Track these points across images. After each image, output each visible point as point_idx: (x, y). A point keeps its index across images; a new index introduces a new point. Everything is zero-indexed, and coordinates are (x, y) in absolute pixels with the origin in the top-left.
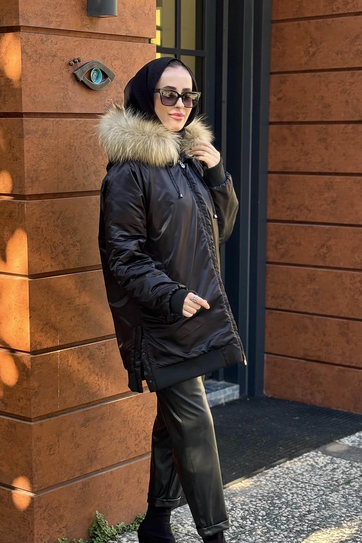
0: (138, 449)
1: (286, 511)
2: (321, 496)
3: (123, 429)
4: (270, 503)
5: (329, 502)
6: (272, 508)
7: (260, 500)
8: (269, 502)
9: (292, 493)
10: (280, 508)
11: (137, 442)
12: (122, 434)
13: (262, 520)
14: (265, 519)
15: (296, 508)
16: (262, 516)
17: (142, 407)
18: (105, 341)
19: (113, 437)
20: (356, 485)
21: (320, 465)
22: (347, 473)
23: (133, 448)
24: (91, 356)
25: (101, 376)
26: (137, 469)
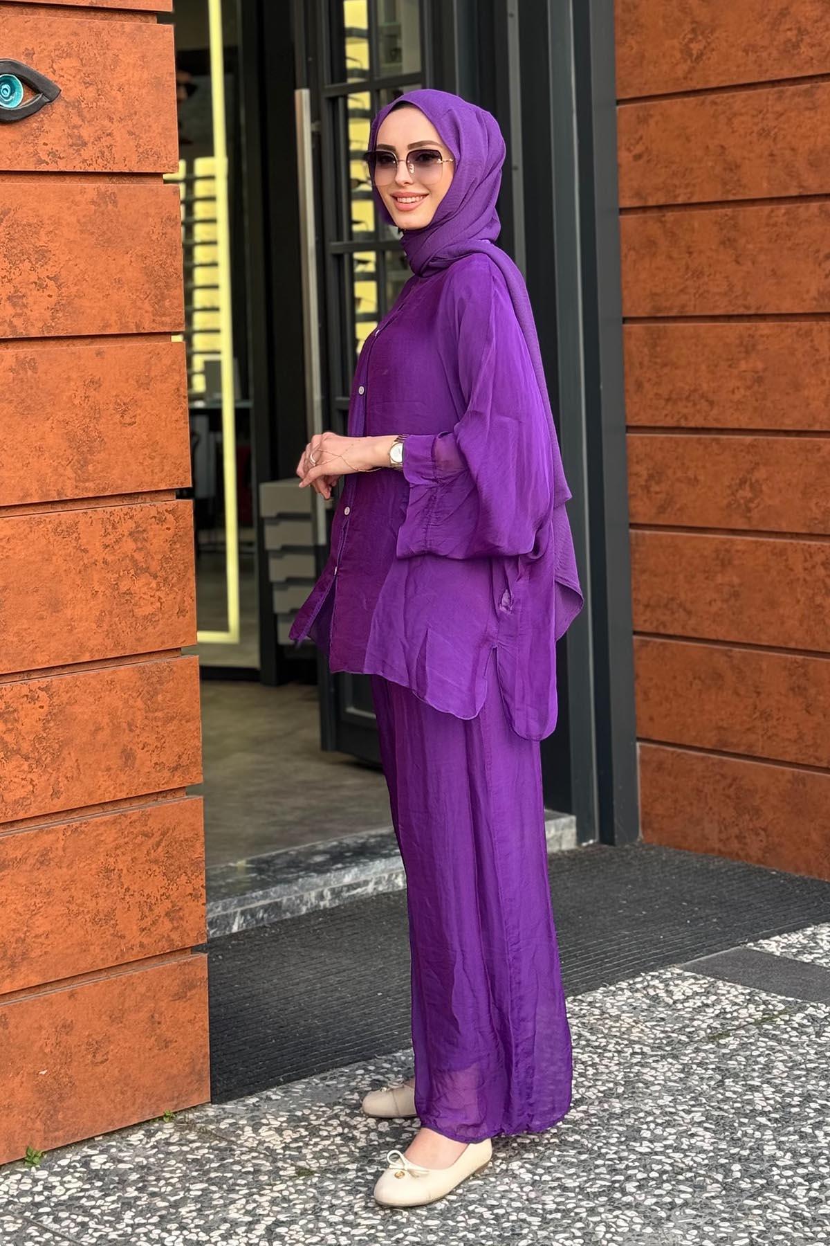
0: (152, 940)
2: (631, 1066)
3: (105, 889)
5: (640, 1081)
11: (148, 921)
12: (101, 901)
17: (156, 839)
18: (49, 679)
19: (74, 907)
20: (733, 1043)
21: (675, 998)
22: (729, 1016)
23: (135, 937)
24: (9, 713)
25: (38, 760)
26: (148, 990)
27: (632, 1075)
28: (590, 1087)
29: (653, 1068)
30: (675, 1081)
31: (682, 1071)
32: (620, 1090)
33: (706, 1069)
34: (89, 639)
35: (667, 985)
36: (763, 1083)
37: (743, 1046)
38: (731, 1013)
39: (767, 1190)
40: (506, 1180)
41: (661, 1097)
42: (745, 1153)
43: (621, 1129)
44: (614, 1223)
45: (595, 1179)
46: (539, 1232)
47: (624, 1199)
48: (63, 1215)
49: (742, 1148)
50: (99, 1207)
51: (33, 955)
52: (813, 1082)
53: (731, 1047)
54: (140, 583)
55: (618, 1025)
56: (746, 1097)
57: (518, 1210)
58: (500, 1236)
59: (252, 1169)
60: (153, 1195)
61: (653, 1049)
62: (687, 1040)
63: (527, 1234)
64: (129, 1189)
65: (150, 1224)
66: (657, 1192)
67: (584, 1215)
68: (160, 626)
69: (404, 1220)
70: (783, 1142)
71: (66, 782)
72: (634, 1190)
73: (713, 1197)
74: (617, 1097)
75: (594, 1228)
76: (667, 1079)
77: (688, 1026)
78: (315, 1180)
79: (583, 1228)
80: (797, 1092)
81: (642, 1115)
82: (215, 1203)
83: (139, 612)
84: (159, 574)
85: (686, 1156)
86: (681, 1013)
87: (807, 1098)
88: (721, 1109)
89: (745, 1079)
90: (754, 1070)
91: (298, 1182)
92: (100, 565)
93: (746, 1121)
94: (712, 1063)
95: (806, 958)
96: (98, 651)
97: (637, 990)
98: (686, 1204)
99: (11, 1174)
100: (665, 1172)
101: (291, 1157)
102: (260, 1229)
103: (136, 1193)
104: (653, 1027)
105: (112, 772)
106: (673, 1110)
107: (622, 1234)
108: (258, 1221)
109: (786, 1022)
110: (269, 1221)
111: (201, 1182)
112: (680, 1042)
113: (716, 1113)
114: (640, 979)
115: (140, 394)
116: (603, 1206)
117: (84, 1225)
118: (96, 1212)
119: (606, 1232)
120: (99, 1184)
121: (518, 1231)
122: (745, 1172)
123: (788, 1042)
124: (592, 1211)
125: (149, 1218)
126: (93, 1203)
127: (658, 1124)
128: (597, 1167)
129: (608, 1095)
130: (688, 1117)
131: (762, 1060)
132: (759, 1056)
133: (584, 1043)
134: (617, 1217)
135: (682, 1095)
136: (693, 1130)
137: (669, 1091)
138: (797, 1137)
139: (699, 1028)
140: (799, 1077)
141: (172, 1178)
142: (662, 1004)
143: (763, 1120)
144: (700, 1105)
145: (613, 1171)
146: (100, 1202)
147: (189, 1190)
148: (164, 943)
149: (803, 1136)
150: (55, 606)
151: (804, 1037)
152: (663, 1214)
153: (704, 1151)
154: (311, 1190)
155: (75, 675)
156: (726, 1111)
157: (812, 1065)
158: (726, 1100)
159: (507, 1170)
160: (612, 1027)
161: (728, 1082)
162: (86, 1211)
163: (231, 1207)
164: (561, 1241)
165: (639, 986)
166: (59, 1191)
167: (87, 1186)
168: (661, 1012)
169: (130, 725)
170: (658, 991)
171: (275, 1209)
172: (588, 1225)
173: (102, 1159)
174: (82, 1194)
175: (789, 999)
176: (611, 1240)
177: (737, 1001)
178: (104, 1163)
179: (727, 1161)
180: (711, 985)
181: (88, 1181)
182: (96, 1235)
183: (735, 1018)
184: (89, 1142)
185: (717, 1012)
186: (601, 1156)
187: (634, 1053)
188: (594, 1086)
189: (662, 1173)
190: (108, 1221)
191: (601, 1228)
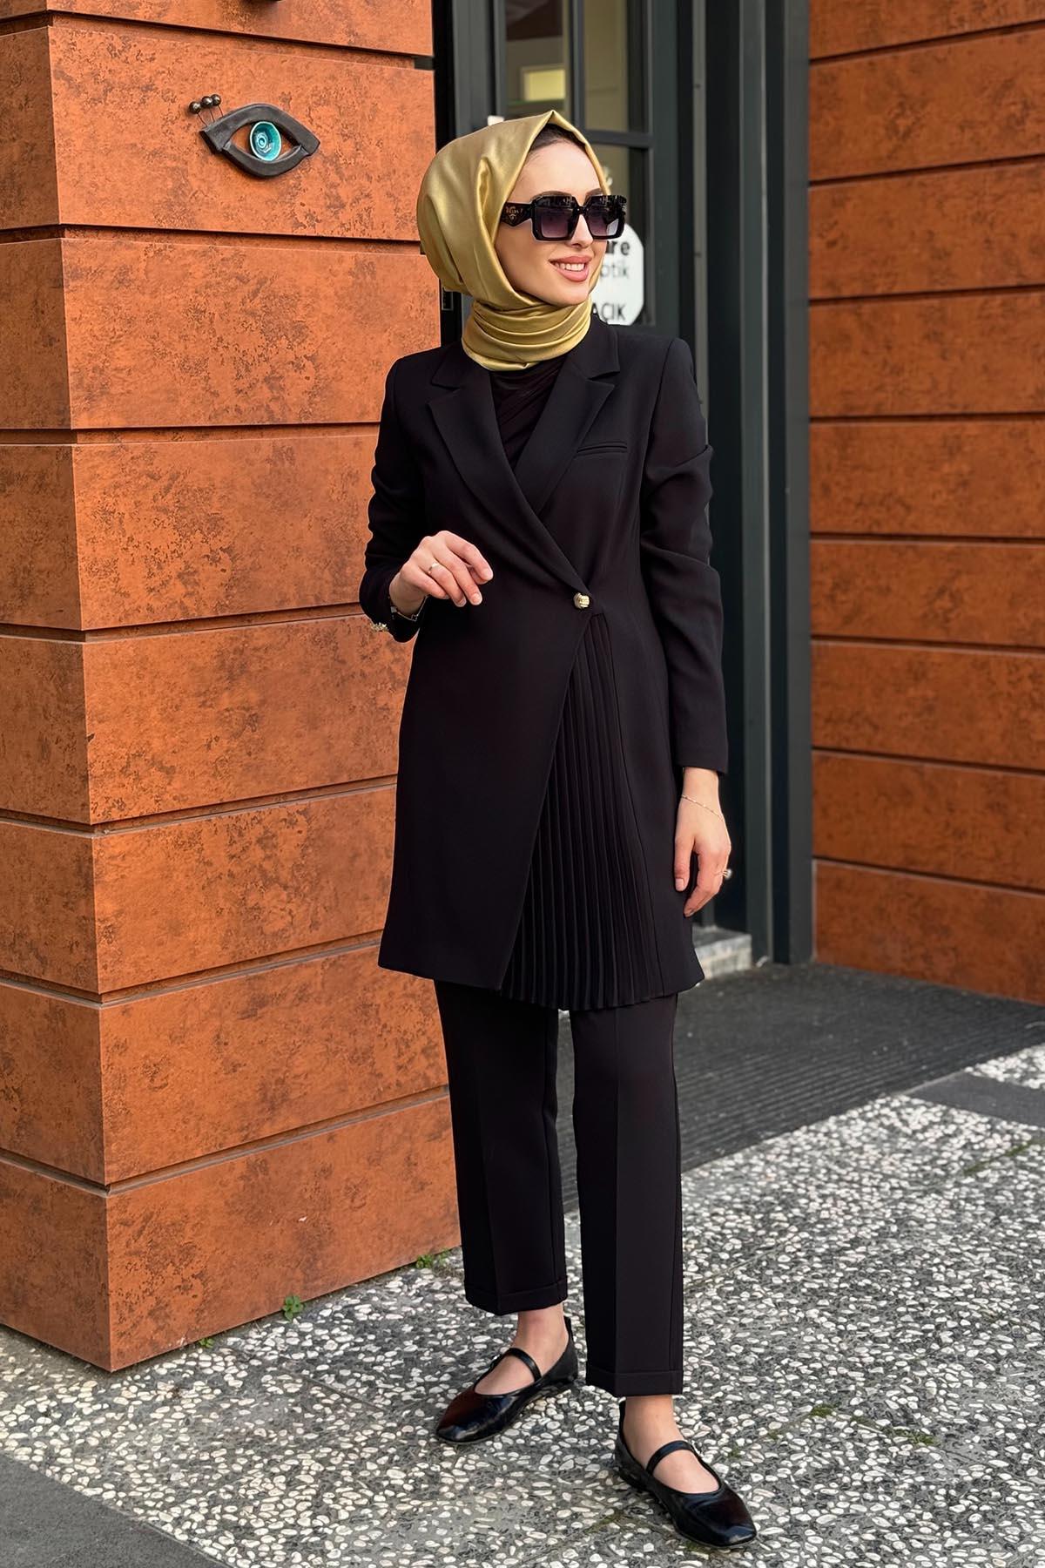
0: (407, 1079)
1: (794, 1240)
2: (896, 1202)
3: (362, 1026)
4: (761, 1220)
5: (910, 1218)
6: (761, 1232)
7: (738, 1211)
8: (758, 1216)
9: (824, 1197)
10: (783, 1232)
11: (404, 1059)
12: (358, 1037)
13: (728, 1262)
14: (736, 1260)
15: (823, 1233)
16: (733, 1251)
18: (307, 802)
19: (332, 1046)
20: (992, 1176)
21: (913, 1127)
22: (976, 1147)
23: (391, 1075)
24: (267, 838)
25: (297, 889)
26: (405, 1130)
27: (900, 1212)
28: (860, 1226)
29: (919, 1205)
30: (948, 1219)
31: (951, 1207)
32: (894, 1229)
33: (976, 1205)
34: (347, 758)
35: (899, 1114)
37: (1003, 1178)
38: (978, 1143)
40: (810, 1330)
41: (940, 1237)
44: (943, 1378)
45: (904, 1328)
46: (867, 1389)
47: (944, 1350)
48: (345, 1373)
50: (381, 1364)
51: (292, 1096)
53: (992, 1181)
57: (836, 1364)
58: (826, 1394)
60: (436, 1349)
61: (911, 1183)
62: (942, 1173)
63: (855, 1392)
64: (407, 1343)
65: (443, 1383)
66: (976, 1342)
67: (908, 1369)
69: (718, 1377)
71: (324, 911)
72: (950, 1341)
73: (1038, 1348)
74: (894, 1237)
75: (924, 1384)
76: (939, 1217)
77: (936, 1158)
79: (912, 1384)
81: (926, 1256)
85: (991, 1302)
86: (926, 1144)
88: (1009, 1250)
89: (1020, 1215)
90: (1025, 1206)
92: (357, 675)
93: (1039, 1262)
94: (979, 1198)
95: (1033, 1084)
96: (356, 771)
97: (869, 1120)
98: (1010, 1356)
99: (271, 1328)
100: (977, 1320)
103: (415, 1348)
104: (902, 1160)
105: (370, 901)
106: (958, 1251)
107: (956, 1391)
109: (1040, 1154)
111: (482, 1334)
112: (936, 1175)
113: (1005, 1254)
114: (868, 1108)
116: (923, 1358)
117: (370, 1384)
118: (380, 1369)
119: (939, 1388)
120: (372, 1337)
121: (843, 1388)
124: (914, 1364)
125: (440, 1376)
126: (373, 1359)
127: (947, 1267)
128: (900, 1315)
129: (882, 1235)
130: (977, 1258)
131: (1030, 1194)
132: (1025, 1190)
133: (835, 1177)
134: (943, 1371)
135: (960, 1234)
136: (988, 1273)
137: (945, 1229)
139: (950, 1161)
141: (449, 1330)
142: (902, 1135)
144: (986, 1245)
145: (918, 1319)
146: (380, 1358)
147: (473, 1344)
148: (420, 1081)
150: (313, 722)
152: (991, 1368)
153: (1005, 1296)
155: (333, 797)
156: (1013, 1251)
158: (1008, 1239)
159: (806, 1319)
160: (858, 1159)
161: (1004, 1218)
162: (368, 1369)
164: (894, 1398)
165: (870, 1115)
166: (331, 1345)
167: (360, 1340)
168: (904, 1143)
172: (916, 1381)
173: (365, 1308)
174: (357, 1349)
175: (1034, 1128)
176: (946, 1398)
177: (979, 1130)
178: (370, 1314)
179: (1037, 1307)
180: (945, 1113)
181: (359, 1334)
182: (389, 1395)
183: (984, 1150)
184: (348, 1290)
185: (963, 1143)
186: (899, 1302)
187: (893, 1189)
188: (865, 1224)
189: (973, 1321)
190: (396, 1380)
191: (931, 1384)
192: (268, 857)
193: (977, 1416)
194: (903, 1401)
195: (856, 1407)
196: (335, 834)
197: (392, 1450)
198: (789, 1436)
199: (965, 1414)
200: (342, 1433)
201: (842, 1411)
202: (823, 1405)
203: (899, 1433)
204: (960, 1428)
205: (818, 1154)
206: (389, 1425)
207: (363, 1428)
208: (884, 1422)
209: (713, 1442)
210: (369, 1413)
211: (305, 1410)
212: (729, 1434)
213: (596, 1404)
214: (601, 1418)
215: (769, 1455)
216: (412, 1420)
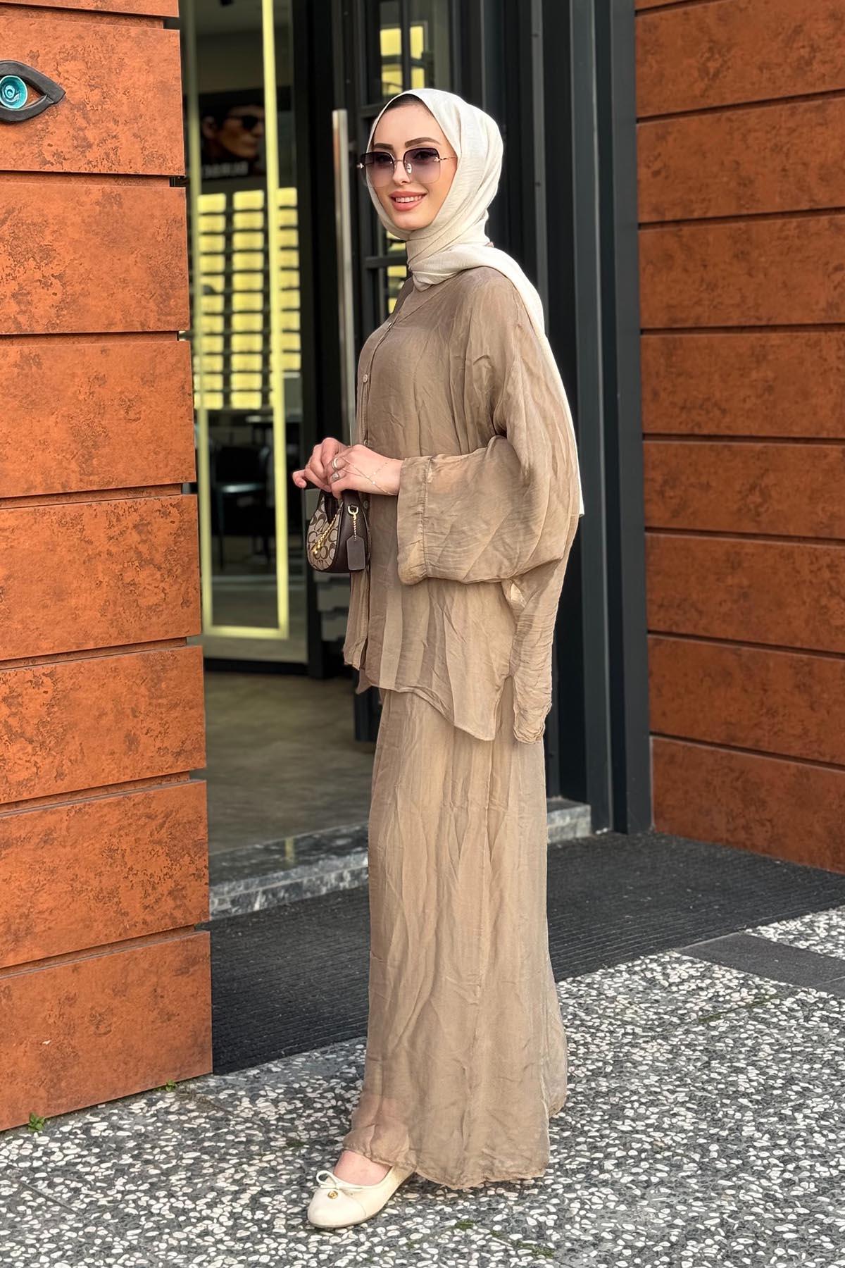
0: (155, 918)
3: (108, 868)
11: (151, 899)
12: (104, 879)
17: (160, 820)
18: (53, 666)
19: (77, 885)
20: (722, 1025)
21: (671, 980)
22: (721, 999)
23: (138, 914)
24: (13, 697)
25: (42, 744)
26: (151, 965)
27: (621, 1055)
28: (579, 1066)
29: (643, 1049)
30: (662, 1062)
31: (671, 1052)
32: (609, 1069)
33: (694, 1051)
34: (93, 627)
35: (664, 968)
36: (748, 1065)
37: (733, 1029)
38: (724, 996)
39: (742, 1171)
41: (648, 1077)
42: (724, 1133)
43: (605, 1107)
44: (590, 1200)
45: (575, 1156)
46: (514, 1208)
47: (602, 1176)
48: (58, 1180)
49: (722, 1128)
50: (93, 1173)
51: (37, 930)
52: (798, 1065)
53: (720, 1029)
54: (143, 574)
55: (613, 1006)
56: (730, 1079)
58: (475, 1210)
59: (244, 1139)
60: (147, 1162)
61: (644, 1030)
62: (678, 1022)
63: (503, 1209)
64: (124, 1156)
65: (140, 1191)
66: (634, 1170)
67: (560, 1191)
68: (164, 616)
70: (762, 1124)
71: (69, 764)
72: (612, 1168)
73: (689, 1177)
74: (605, 1076)
75: (569, 1204)
76: (655, 1060)
77: (680, 1008)
78: (303, 1151)
79: (558, 1204)
80: (781, 1075)
81: (627, 1094)
82: (205, 1171)
83: (143, 602)
84: (163, 566)
85: (666, 1135)
86: (676, 995)
87: (790, 1080)
88: (704, 1090)
89: (731, 1060)
90: (740, 1052)
91: (287, 1153)
92: (104, 556)
93: (727, 1102)
94: (700, 1045)
95: (802, 945)
96: (102, 639)
97: (635, 973)
98: (661, 1182)
99: (13, 1139)
100: (645, 1151)
101: (284, 1129)
102: (245, 1198)
103: (130, 1161)
104: (647, 1009)
105: (116, 756)
106: (658, 1090)
107: (596, 1211)
108: (244, 1191)
109: (776, 1006)
110: (254, 1190)
111: (195, 1151)
112: (671, 1023)
113: (700, 1094)
114: (639, 962)
115: (145, 391)
116: (579, 1183)
117: (76, 1191)
118: (90, 1178)
119: (581, 1209)
120: (97, 1150)
121: (494, 1206)
122: (722, 1153)
123: (776, 1026)
124: (568, 1188)
125: (140, 1185)
126: (88, 1169)
127: (642, 1104)
128: (579, 1144)
129: (596, 1074)
130: (672, 1097)
131: (750, 1042)
132: (747, 1038)
133: (578, 1022)
134: (593, 1194)
135: (667, 1075)
136: (676, 1110)
137: (656, 1071)
138: (776, 1119)
139: (691, 1010)
140: (784, 1060)
141: (167, 1146)
142: (658, 987)
143: (744, 1101)
144: (685, 1085)
145: (593, 1148)
146: (95, 1168)
147: (182, 1158)
148: (166, 921)
149: (782, 1118)
150: (59, 595)
151: (793, 1022)
152: (638, 1192)
153: (683, 1131)
154: (298, 1161)
155: (79, 662)
156: (709, 1092)
157: (799, 1049)
158: (711, 1081)
160: (607, 1007)
161: (714, 1063)
162: (80, 1177)
163: (220, 1176)
164: (536, 1216)
165: (637, 969)
166: (57, 1157)
167: (85, 1153)
168: (657, 994)
169: (133, 711)
170: (655, 974)
171: (262, 1178)
172: (563, 1201)
173: (104, 1125)
174: (79, 1160)
175: (783, 984)
176: (584, 1217)
177: (731, 984)
178: (104, 1130)
179: (705, 1141)
180: (708, 969)
181: (88, 1148)
182: (87, 1200)
183: (729, 1002)
184: (92, 1109)
185: (710, 995)
186: (583, 1133)
187: (626, 1034)
188: (584, 1065)
189: (641, 1151)
190: (100, 1188)
191: (576, 1205)
192: (14, 714)
193: (604, 1234)
194: (542, 1219)
195: (497, 1223)
196: (82, 695)
197: (67, 1247)
198: (425, 1245)
199: (594, 1231)
200: (31, 1230)
201: (484, 1226)
202: (468, 1220)
203: (526, 1246)
204: (584, 1245)
205: (571, 1002)
206: (76, 1225)
207: (53, 1227)
208: (515, 1237)
209: (354, 1249)
210: (64, 1215)
211: (10, 1210)
212: (372, 1242)
213: (266, 1213)
214: (264, 1226)
215: (398, 1262)
216: (99, 1221)
